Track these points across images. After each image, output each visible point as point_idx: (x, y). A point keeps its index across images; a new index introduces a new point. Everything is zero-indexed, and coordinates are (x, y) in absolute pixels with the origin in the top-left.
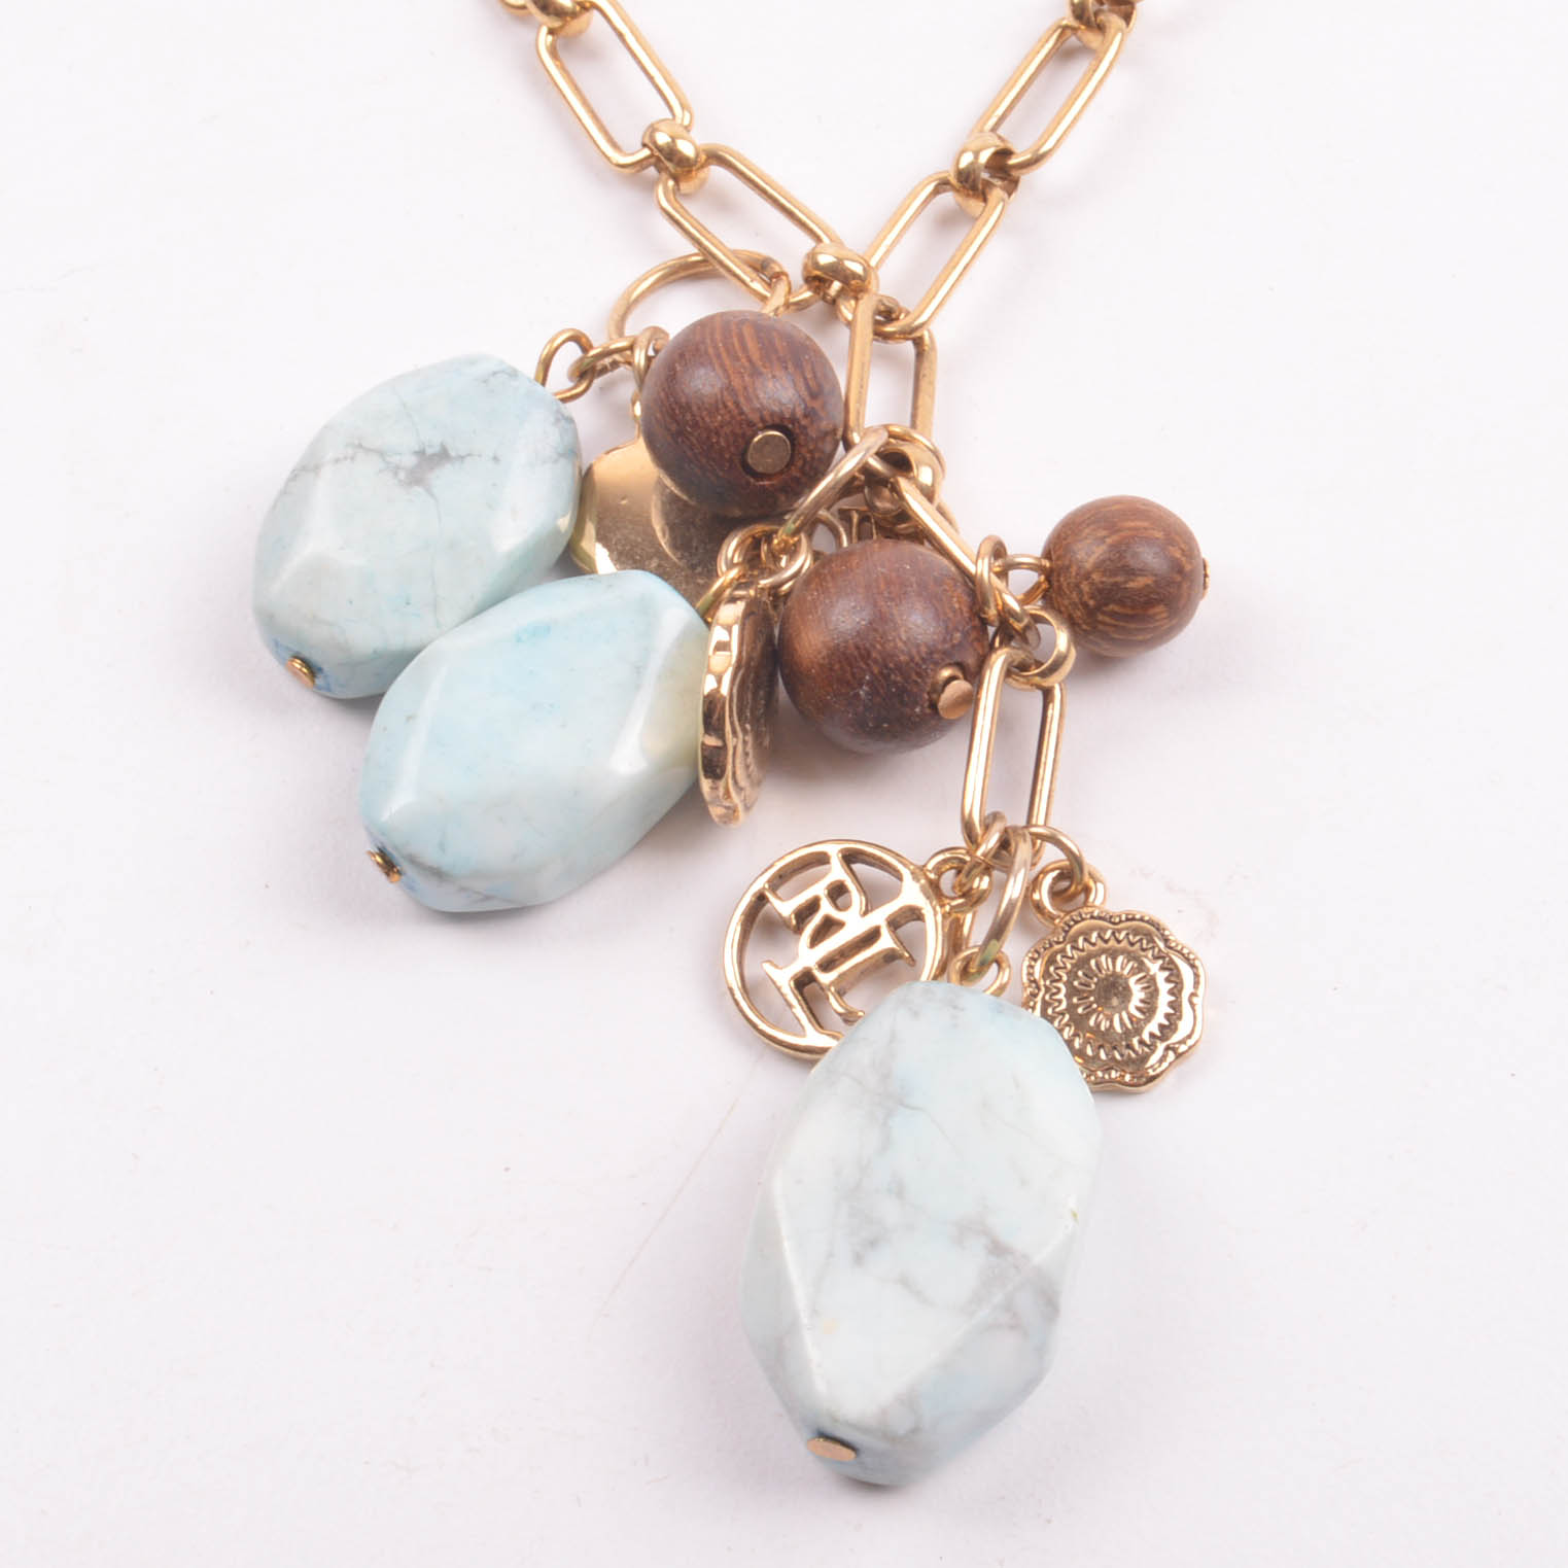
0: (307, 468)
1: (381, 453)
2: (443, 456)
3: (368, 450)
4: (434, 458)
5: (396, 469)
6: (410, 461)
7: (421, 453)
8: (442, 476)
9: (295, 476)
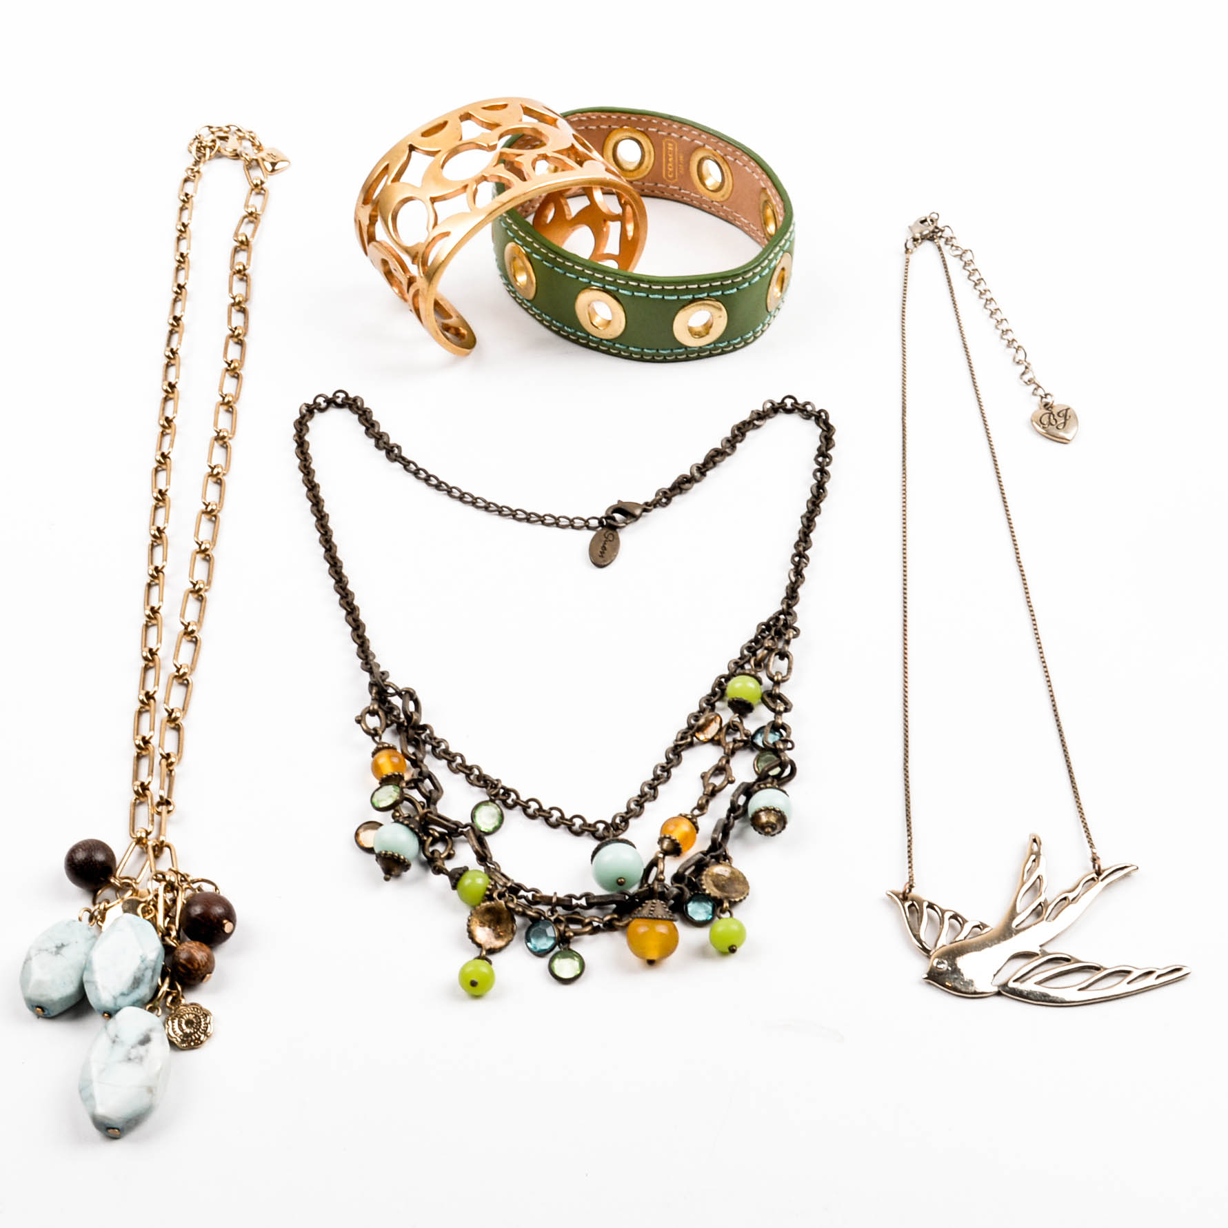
0: (28, 960)
1: (47, 950)
2: (63, 945)
3: (43, 950)
4: (60, 948)
5: (52, 953)
6: (54, 949)
7: (57, 947)
8: (64, 951)
9: (25, 963)
